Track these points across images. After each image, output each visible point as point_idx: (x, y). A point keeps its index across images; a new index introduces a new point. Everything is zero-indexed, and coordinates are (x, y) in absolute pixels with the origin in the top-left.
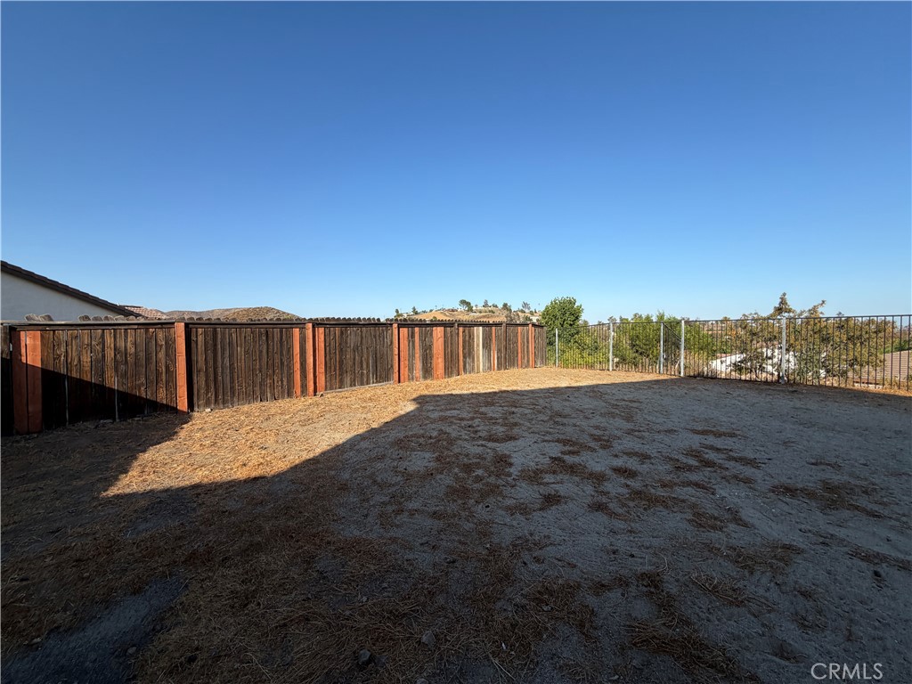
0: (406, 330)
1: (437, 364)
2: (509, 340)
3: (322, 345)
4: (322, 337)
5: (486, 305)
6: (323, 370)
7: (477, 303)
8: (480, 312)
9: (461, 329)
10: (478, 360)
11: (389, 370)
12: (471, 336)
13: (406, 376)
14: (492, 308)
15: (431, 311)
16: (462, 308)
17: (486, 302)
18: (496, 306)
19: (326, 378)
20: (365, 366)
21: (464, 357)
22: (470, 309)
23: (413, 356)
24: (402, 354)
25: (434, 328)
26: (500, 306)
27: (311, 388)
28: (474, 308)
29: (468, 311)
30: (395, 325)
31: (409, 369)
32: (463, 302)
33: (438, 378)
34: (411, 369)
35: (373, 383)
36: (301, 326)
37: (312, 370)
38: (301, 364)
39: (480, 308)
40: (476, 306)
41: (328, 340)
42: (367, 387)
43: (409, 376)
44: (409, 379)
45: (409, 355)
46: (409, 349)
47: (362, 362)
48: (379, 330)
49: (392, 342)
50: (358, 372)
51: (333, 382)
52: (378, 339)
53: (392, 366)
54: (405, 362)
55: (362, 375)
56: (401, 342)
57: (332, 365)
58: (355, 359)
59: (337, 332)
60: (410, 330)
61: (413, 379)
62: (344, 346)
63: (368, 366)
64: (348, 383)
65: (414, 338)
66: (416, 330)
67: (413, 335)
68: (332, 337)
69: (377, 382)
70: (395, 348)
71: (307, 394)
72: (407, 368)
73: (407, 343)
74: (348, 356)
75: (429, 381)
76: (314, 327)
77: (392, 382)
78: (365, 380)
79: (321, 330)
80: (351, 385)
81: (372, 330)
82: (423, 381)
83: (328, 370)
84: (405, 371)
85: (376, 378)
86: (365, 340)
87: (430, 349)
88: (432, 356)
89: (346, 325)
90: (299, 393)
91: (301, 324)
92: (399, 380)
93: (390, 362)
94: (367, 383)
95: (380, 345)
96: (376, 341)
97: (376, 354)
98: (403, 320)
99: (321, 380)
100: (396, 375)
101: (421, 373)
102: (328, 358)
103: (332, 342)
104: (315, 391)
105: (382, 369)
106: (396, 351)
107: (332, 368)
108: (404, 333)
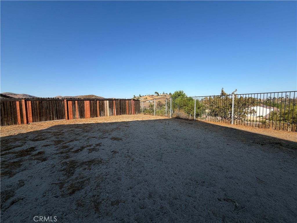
0: (71, 102)
1: (87, 113)
2: (122, 105)
3: (30, 107)
4: (30, 104)
5: (164, 94)
6: (31, 116)
7: (161, 93)
8: (162, 96)
9: (98, 102)
10: (107, 112)
11: (63, 115)
12: (103, 104)
13: (72, 117)
14: (166, 95)
15: (145, 96)
16: (156, 95)
17: (164, 93)
18: (167, 94)
19: (33, 118)
20: (51, 113)
21: (100, 111)
22: (158, 95)
23: (75, 110)
24: (69, 110)
25: (85, 101)
26: (168, 94)
27: (25, 121)
28: (160, 95)
29: (157, 95)
30: (65, 100)
31: (73, 115)
32: (156, 93)
33: (87, 118)
34: (74, 115)
35: (56, 120)
36: (20, 101)
37: (25, 116)
38: (20, 113)
39: (162, 94)
40: (161, 94)
41: (33, 105)
42: (52, 121)
43: (73, 117)
44: (73, 118)
45: (73, 110)
46: (73, 108)
47: (50, 113)
48: (58, 102)
49: (64, 106)
50: (48, 116)
51: (36, 119)
52: (57, 105)
53: (65, 114)
54: (71, 113)
55: (50, 117)
56: (68, 106)
57: (36, 114)
58: (46, 112)
59: (37, 103)
60: (73, 102)
61: (75, 118)
62: (41, 107)
63: (53, 114)
64: (44, 120)
65: (75, 104)
66: (76, 102)
67: (75, 103)
68: (35, 104)
69: (58, 119)
70: (65, 108)
71: (24, 124)
72: (72, 115)
73: (72, 106)
74: (43, 111)
75: (83, 119)
76: (26, 101)
77: (65, 119)
78: (52, 119)
79: (30, 102)
80: (45, 121)
81: (55, 101)
82: (79, 119)
83: (34, 115)
84: (71, 116)
85: (57, 118)
86: (51, 105)
87: (83, 108)
88: (84, 111)
89: (41, 100)
90: (20, 122)
91: (20, 100)
92: (68, 119)
93: (63, 113)
94: (53, 120)
95: (58, 107)
96: (56, 106)
97: (57, 110)
98: (69, 98)
99: (31, 118)
100: (67, 117)
101: (79, 116)
102: (33, 111)
103: (35, 106)
104: (28, 122)
105: (60, 115)
106: (66, 109)
107: (36, 115)
108: (70, 103)
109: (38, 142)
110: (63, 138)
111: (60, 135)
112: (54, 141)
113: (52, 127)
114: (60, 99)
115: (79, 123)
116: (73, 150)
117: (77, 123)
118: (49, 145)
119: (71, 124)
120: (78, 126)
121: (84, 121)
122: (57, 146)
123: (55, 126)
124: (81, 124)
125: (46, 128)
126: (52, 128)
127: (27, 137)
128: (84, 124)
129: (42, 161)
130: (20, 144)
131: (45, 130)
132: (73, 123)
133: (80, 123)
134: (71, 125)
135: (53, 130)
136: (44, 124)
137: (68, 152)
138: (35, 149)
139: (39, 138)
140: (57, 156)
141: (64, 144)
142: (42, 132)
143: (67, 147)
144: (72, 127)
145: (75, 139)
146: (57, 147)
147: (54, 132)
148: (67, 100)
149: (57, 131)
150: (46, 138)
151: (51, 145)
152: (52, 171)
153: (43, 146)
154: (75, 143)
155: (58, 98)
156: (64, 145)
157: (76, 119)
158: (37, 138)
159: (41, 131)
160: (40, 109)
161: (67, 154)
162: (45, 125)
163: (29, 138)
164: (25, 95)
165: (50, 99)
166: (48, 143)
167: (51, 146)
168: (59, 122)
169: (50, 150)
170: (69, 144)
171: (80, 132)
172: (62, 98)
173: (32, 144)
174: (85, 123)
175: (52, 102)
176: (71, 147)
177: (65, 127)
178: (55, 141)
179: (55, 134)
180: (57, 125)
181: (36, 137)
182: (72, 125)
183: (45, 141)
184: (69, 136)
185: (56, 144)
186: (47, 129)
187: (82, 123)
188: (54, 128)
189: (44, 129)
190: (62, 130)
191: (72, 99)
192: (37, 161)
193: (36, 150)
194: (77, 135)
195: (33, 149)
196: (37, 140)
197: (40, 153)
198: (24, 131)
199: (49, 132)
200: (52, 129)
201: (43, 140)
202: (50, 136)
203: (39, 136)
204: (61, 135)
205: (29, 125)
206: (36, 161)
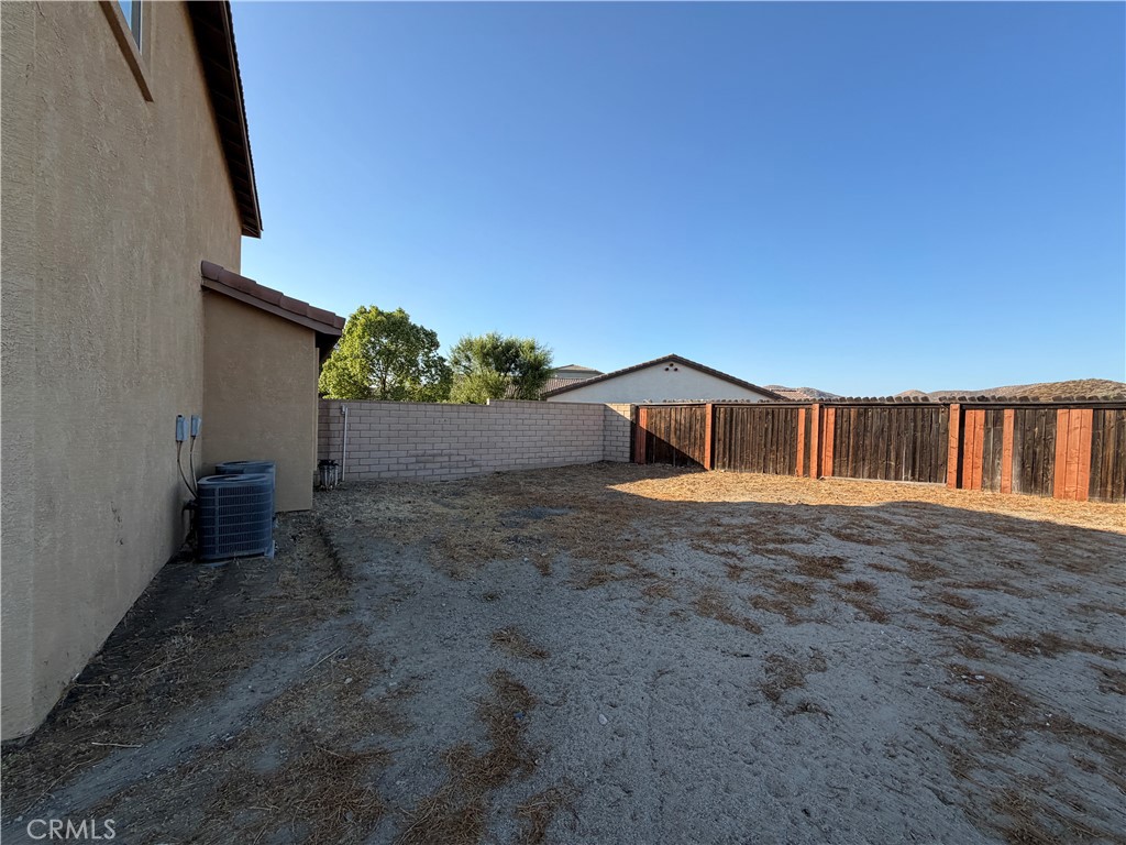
0: (981, 414)
3: (832, 427)
4: (832, 419)
6: (831, 454)
13: (979, 482)
19: (834, 463)
20: (893, 455)
23: (998, 452)
25: (1060, 411)
27: (814, 470)
30: (955, 407)
31: (985, 471)
33: (1068, 496)
34: (989, 471)
35: (906, 479)
37: (816, 452)
38: (805, 444)
41: (839, 422)
42: (894, 483)
43: (983, 482)
44: (983, 487)
45: (986, 451)
46: (987, 442)
47: (888, 452)
48: (923, 412)
49: (947, 431)
50: (882, 463)
51: (843, 469)
52: (919, 423)
53: (945, 463)
54: (976, 460)
55: (888, 467)
56: (966, 428)
57: (844, 450)
58: (877, 446)
59: (852, 413)
60: (991, 413)
61: (992, 487)
62: (862, 430)
63: (898, 457)
64: (866, 473)
65: (1002, 425)
66: (1009, 414)
67: (998, 421)
68: (845, 419)
69: (914, 479)
70: (950, 438)
71: (809, 476)
72: (980, 470)
73: (982, 433)
74: (867, 442)
75: (1035, 498)
76: (821, 407)
77: (944, 485)
78: (893, 474)
79: (832, 411)
80: (869, 477)
81: (911, 411)
82: (1016, 495)
83: (837, 456)
84: (973, 473)
85: (913, 475)
86: (895, 425)
87: (1046, 446)
88: (1050, 458)
89: (866, 406)
90: (801, 472)
91: (807, 405)
92: (959, 484)
93: (941, 455)
94: (896, 479)
95: (922, 431)
96: (915, 426)
97: (915, 443)
98: (972, 399)
99: (828, 464)
100: (953, 477)
101: (1016, 482)
102: (838, 441)
103: (845, 425)
104: (819, 474)
105: (925, 465)
106: (954, 442)
107: (844, 453)
108: (976, 417)
109: (853, 545)
110: (943, 560)
111: (928, 542)
112: (904, 560)
113: (893, 505)
114: (931, 401)
115: (1016, 514)
116: (996, 632)
117: (1006, 512)
118: (889, 570)
119: (974, 507)
120: (1011, 527)
121: (1045, 510)
122: (921, 584)
123: (905, 504)
124: (1030, 522)
125: (872, 504)
126: (896, 510)
127: (819, 519)
128: (1047, 526)
129: (872, 620)
130: (804, 535)
131: (871, 509)
132: (985, 509)
133: (1023, 515)
134: (972, 513)
135: (898, 517)
136: (867, 490)
137: (975, 630)
138: (845, 566)
139: (855, 531)
140: (925, 624)
141: (949, 585)
142: (861, 516)
143: (964, 605)
144: (982, 525)
145: (1005, 584)
146: (921, 588)
147: (903, 527)
148: (961, 405)
149: (913, 523)
150: (878, 542)
151: (895, 570)
152: (909, 675)
153: (870, 565)
154: (1005, 601)
155: (925, 399)
156: (951, 591)
157: (998, 492)
158: (848, 531)
159: (857, 509)
160: (857, 435)
161: (971, 638)
162: (870, 492)
163: (827, 523)
164: (809, 390)
165: (896, 402)
166: (886, 561)
167: (895, 574)
168: (920, 492)
169: (896, 590)
170: (975, 597)
171: (1028, 557)
172: (940, 399)
173: (837, 548)
174: (1051, 518)
175: (899, 413)
176: (983, 612)
177: (947, 516)
178: (910, 562)
179: (908, 535)
180: (913, 500)
181: (845, 527)
182: (980, 515)
183: (876, 549)
184: (969, 561)
185: (913, 576)
186: (876, 509)
187: (1034, 518)
188: (902, 511)
189: (867, 504)
190: (936, 527)
191: (987, 399)
192: (856, 610)
193: (848, 571)
194: (1012, 567)
195: (838, 562)
196: (848, 538)
197: (860, 586)
198: (812, 500)
199: (885, 522)
200: (894, 514)
201: (868, 543)
202: (890, 537)
203: (853, 524)
204: (932, 547)
205: (822, 484)
206: (852, 609)
